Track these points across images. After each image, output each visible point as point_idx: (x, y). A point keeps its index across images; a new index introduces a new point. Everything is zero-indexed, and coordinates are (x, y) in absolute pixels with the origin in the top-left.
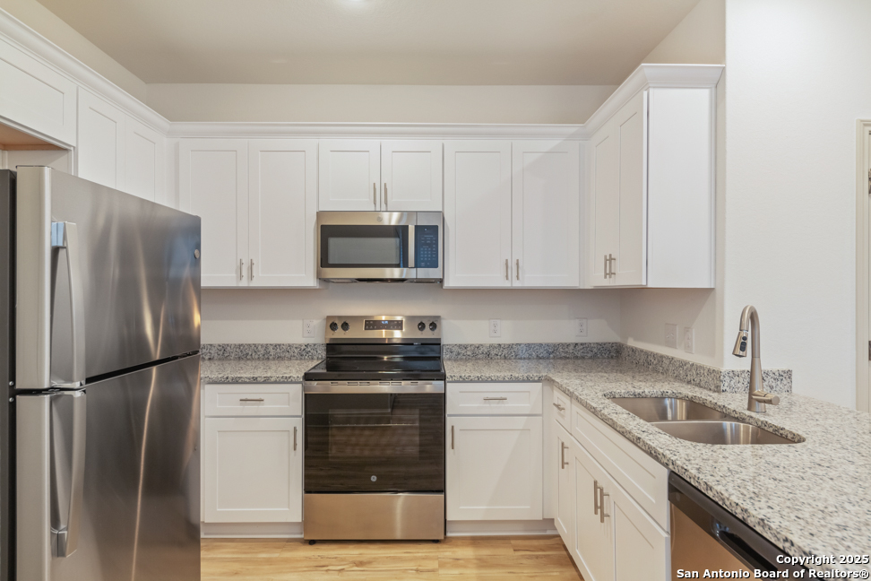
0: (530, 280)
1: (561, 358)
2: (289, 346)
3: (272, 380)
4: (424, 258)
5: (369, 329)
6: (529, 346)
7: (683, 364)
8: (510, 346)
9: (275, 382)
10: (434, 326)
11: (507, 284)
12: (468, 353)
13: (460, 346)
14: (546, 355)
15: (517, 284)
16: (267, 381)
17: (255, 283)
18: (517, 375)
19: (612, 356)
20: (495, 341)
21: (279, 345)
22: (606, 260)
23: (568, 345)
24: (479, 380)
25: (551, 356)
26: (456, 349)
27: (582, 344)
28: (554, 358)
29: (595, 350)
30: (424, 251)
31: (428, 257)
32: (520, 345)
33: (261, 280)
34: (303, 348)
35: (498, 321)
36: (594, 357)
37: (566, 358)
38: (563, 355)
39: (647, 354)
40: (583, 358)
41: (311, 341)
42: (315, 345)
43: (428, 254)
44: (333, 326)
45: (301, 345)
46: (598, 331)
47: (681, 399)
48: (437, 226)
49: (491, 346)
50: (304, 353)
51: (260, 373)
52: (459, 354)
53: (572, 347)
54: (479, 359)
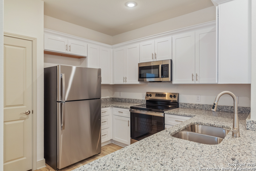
0: (202, 80)
1: (225, 112)
3: (124, 107)
4: (165, 74)
5: (156, 96)
8: (203, 105)
9: (125, 108)
10: (174, 96)
11: (193, 82)
12: (188, 106)
13: (185, 104)
16: (123, 108)
17: (127, 83)
18: (186, 114)
20: (198, 103)
21: (136, 100)
23: (228, 107)
24: (174, 114)
25: (220, 110)
26: (183, 105)
28: (222, 111)
29: (242, 110)
30: (165, 72)
31: (166, 74)
32: (207, 105)
33: (128, 82)
35: (199, 96)
36: (241, 113)
37: (227, 112)
38: (226, 110)
42: (144, 100)
43: (166, 73)
44: (147, 95)
45: (141, 100)
48: (168, 64)
49: (196, 104)
50: (142, 102)
51: (122, 106)
52: (184, 106)
53: (230, 108)
54: (191, 109)
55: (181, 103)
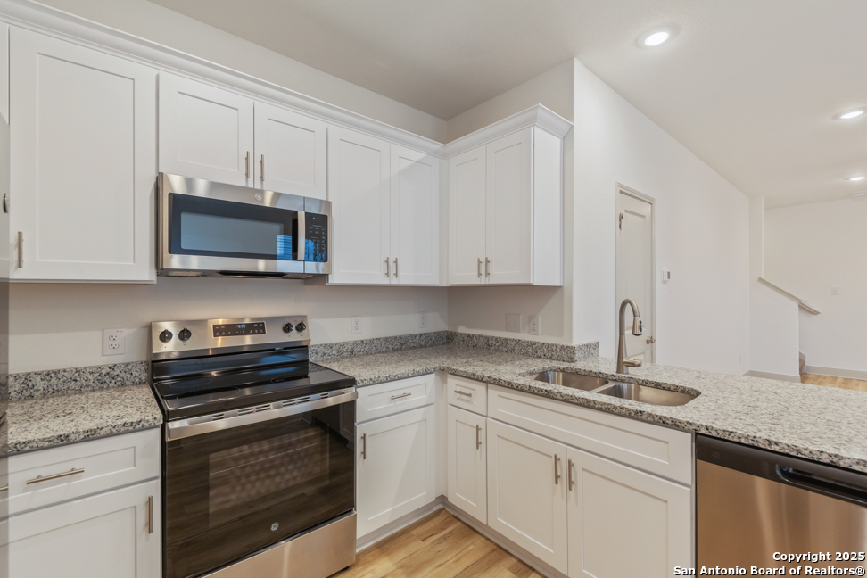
0: (407, 278)
1: (410, 348)
2: (77, 370)
5: (221, 336)
6: (386, 339)
7: (531, 344)
8: (371, 341)
10: (301, 327)
12: (334, 352)
13: (325, 346)
14: (399, 346)
15: (394, 281)
19: (446, 342)
20: (358, 338)
21: (56, 373)
22: (480, 262)
23: (416, 336)
24: (388, 380)
27: (425, 334)
28: (405, 348)
29: (433, 338)
32: (379, 339)
34: (104, 372)
35: (359, 318)
36: (433, 345)
37: (415, 348)
38: (412, 345)
39: (487, 338)
40: (425, 346)
41: (118, 359)
42: (127, 365)
44: (166, 336)
45: (101, 368)
46: (435, 323)
47: (554, 371)
48: (326, 216)
49: (355, 343)
50: (107, 379)
53: (418, 338)
54: (343, 358)
55: (315, 346)
